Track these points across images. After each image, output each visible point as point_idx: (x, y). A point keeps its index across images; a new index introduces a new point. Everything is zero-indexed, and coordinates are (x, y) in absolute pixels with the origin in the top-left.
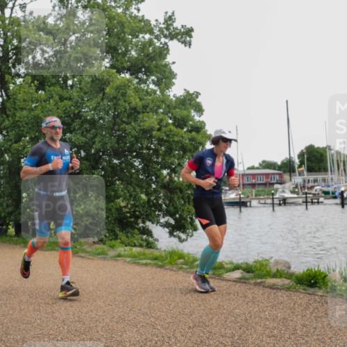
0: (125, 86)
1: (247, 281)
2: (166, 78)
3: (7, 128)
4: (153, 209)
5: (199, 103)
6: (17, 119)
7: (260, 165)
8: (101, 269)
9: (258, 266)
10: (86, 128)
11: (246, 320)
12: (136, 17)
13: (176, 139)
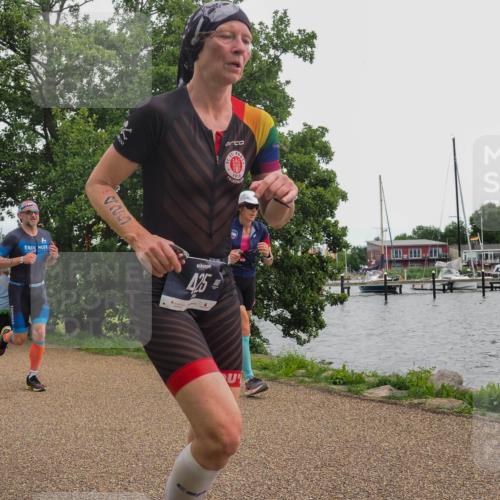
1: (398, 402)
2: (280, 105)
3: (53, 182)
4: (260, 296)
5: (326, 143)
7: (414, 232)
9: (414, 379)
11: (399, 458)
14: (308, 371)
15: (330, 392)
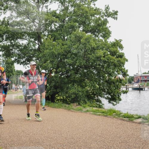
0: (89, 38)
1: (144, 123)
2: (107, 33)
3: (41, 57)
4: (101, 91)
5: (121, 44)
6: (45, 53)
8: (81, 116)
10: (73, 57)
11: (145, 141)
12: (93, 8)
13: (112, 61)
14: (116, 114)
15: (123, 120)
